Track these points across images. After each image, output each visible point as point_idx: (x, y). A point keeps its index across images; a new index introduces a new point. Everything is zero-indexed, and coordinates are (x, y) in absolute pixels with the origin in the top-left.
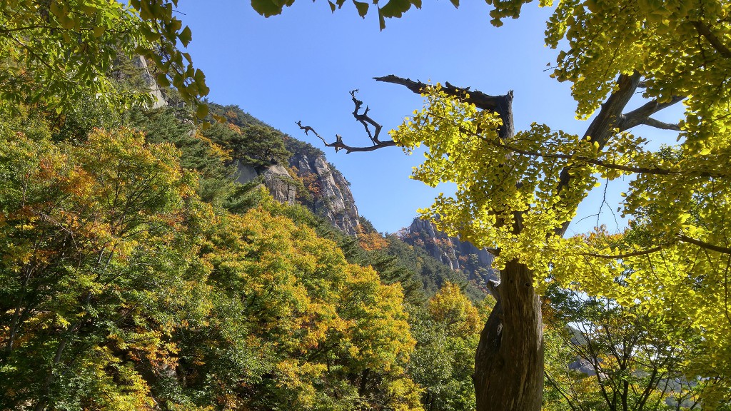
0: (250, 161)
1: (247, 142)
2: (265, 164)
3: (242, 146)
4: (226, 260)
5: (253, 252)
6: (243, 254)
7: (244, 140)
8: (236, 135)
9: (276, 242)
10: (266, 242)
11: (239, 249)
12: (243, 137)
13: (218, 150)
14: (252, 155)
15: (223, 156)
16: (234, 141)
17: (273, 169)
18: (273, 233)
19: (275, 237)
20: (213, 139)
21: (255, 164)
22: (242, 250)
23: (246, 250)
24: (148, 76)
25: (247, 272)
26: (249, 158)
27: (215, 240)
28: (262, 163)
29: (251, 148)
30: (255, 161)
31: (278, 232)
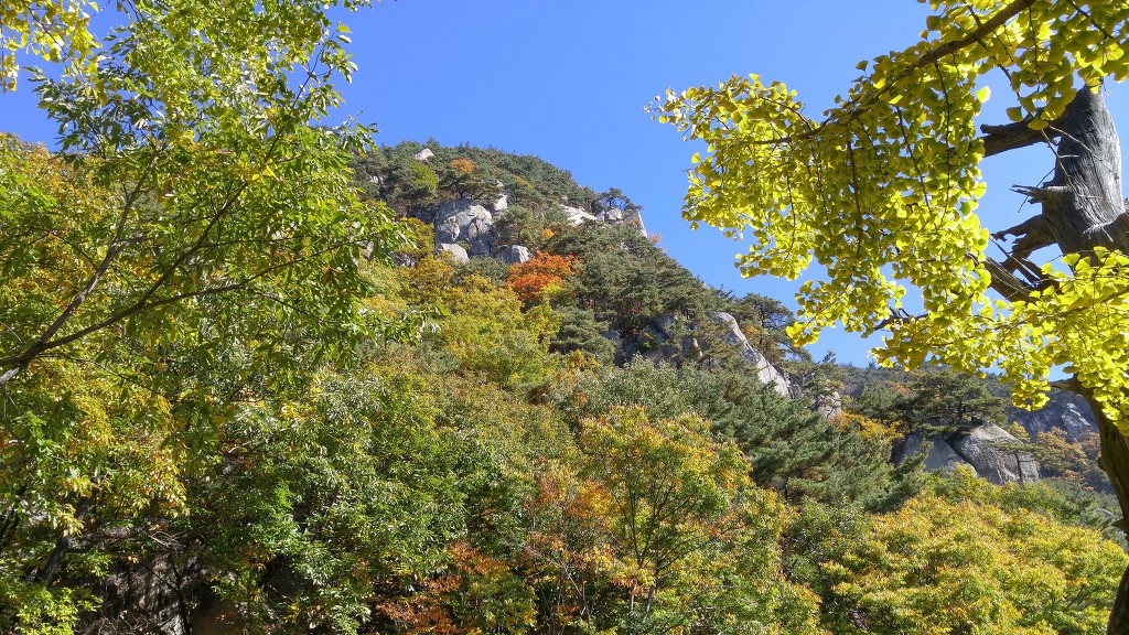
0: (932, 431)
1: (922, 403)
2: (960, 430)
3: (915, 411)
4: (868, 592)
5: (917, 571)
6: (899, 577)
7: (916, 400)
8: (900, 396)
9: (962, 548)
10: (944, 550)
11: (890, 570)
12: (914, 395)
13: (876, 428)
14: (935, 421)
15: (887, 435)
16: (900, 406)
17: (979, 433)
18: (953, 532)
19: (959, 539)
20: (864, 414)
21: (944, 433)
22: (897, 570)
23: (903, 569)
24: (750, 351)
25: (915, 607)
26: (930, 427)
27: (848, 561)
28: (955, 429)
29: (929, 410)
30: (941, 428)
31: (964, 529)
